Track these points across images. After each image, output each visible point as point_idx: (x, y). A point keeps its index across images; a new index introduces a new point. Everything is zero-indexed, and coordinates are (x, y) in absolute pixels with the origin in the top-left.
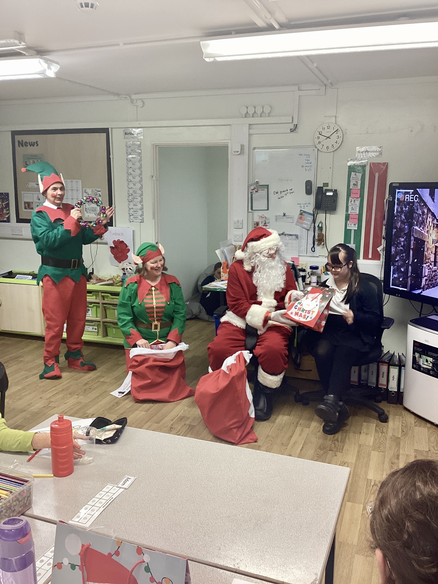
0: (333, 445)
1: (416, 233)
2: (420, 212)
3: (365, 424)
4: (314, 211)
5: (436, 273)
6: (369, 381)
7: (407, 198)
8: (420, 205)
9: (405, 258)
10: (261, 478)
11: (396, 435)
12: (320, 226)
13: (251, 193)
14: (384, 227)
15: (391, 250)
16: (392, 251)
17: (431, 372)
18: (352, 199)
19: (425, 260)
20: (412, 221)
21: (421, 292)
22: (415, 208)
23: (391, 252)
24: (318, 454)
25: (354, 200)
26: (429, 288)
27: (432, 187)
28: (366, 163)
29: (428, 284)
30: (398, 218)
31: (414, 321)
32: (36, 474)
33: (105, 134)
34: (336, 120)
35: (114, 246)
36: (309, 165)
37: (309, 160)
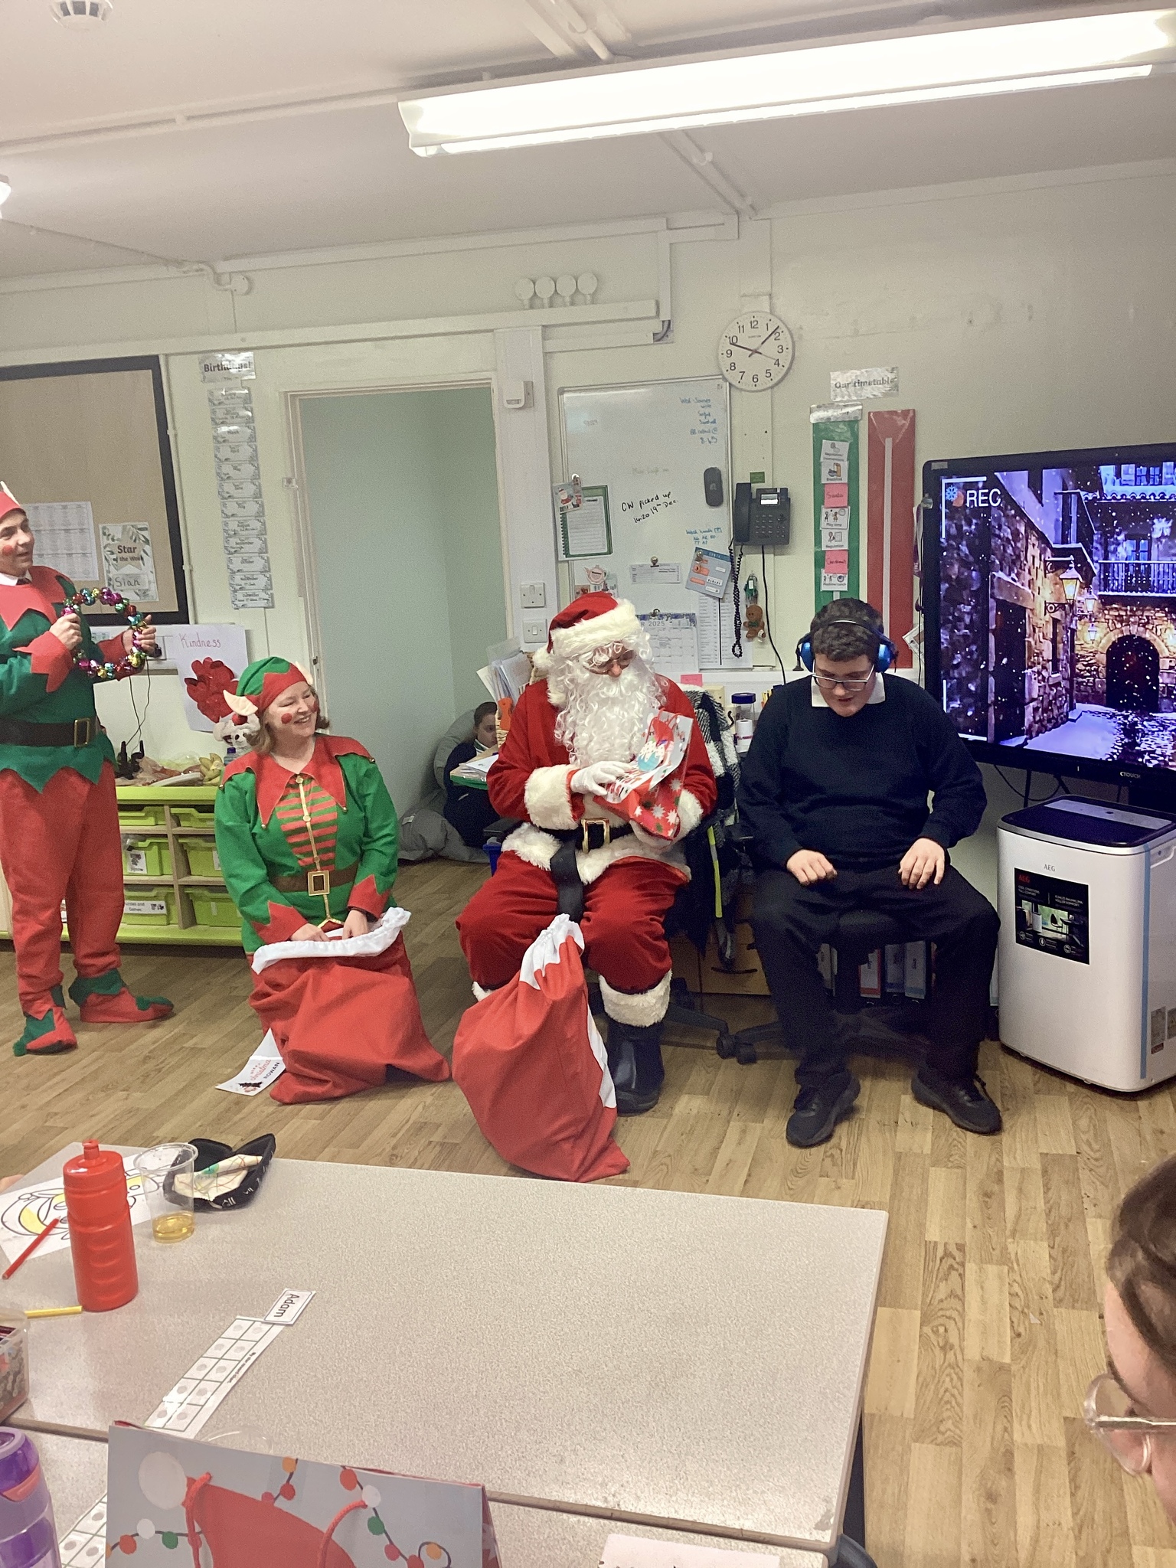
0: (828, 1161)
1: (999, 588)
2: (1007, 533)
4: (732, 547)
5: (1059, 688)
6: (910, 985)
7: (972, 498)
8: (1007, 516)
9: (978, 656)
10: (656, 1259)
12: (751, 587)
13: (562, 509)
14: (917, 580)
15: (939, 638)
16: (942, 640)
17: (1067, 948)
18: (829, 510)
19: (1030, 658)
20: (989, 558)
21: (1025, 743)
22: (993, 523)
23: (939, 643)
24: (790, 1189)
25: (833, 512)
26: (1044, 730)
27: (1035, 465)
28: (858, 414)
29: (1040, 720)
30: (953, 554)
31: (1011, 818)
32: (35, 1308)
33: (150, 371)
34: (771, 304)
35: (195, 677)
36: (711, 426)
37: (709, 415)
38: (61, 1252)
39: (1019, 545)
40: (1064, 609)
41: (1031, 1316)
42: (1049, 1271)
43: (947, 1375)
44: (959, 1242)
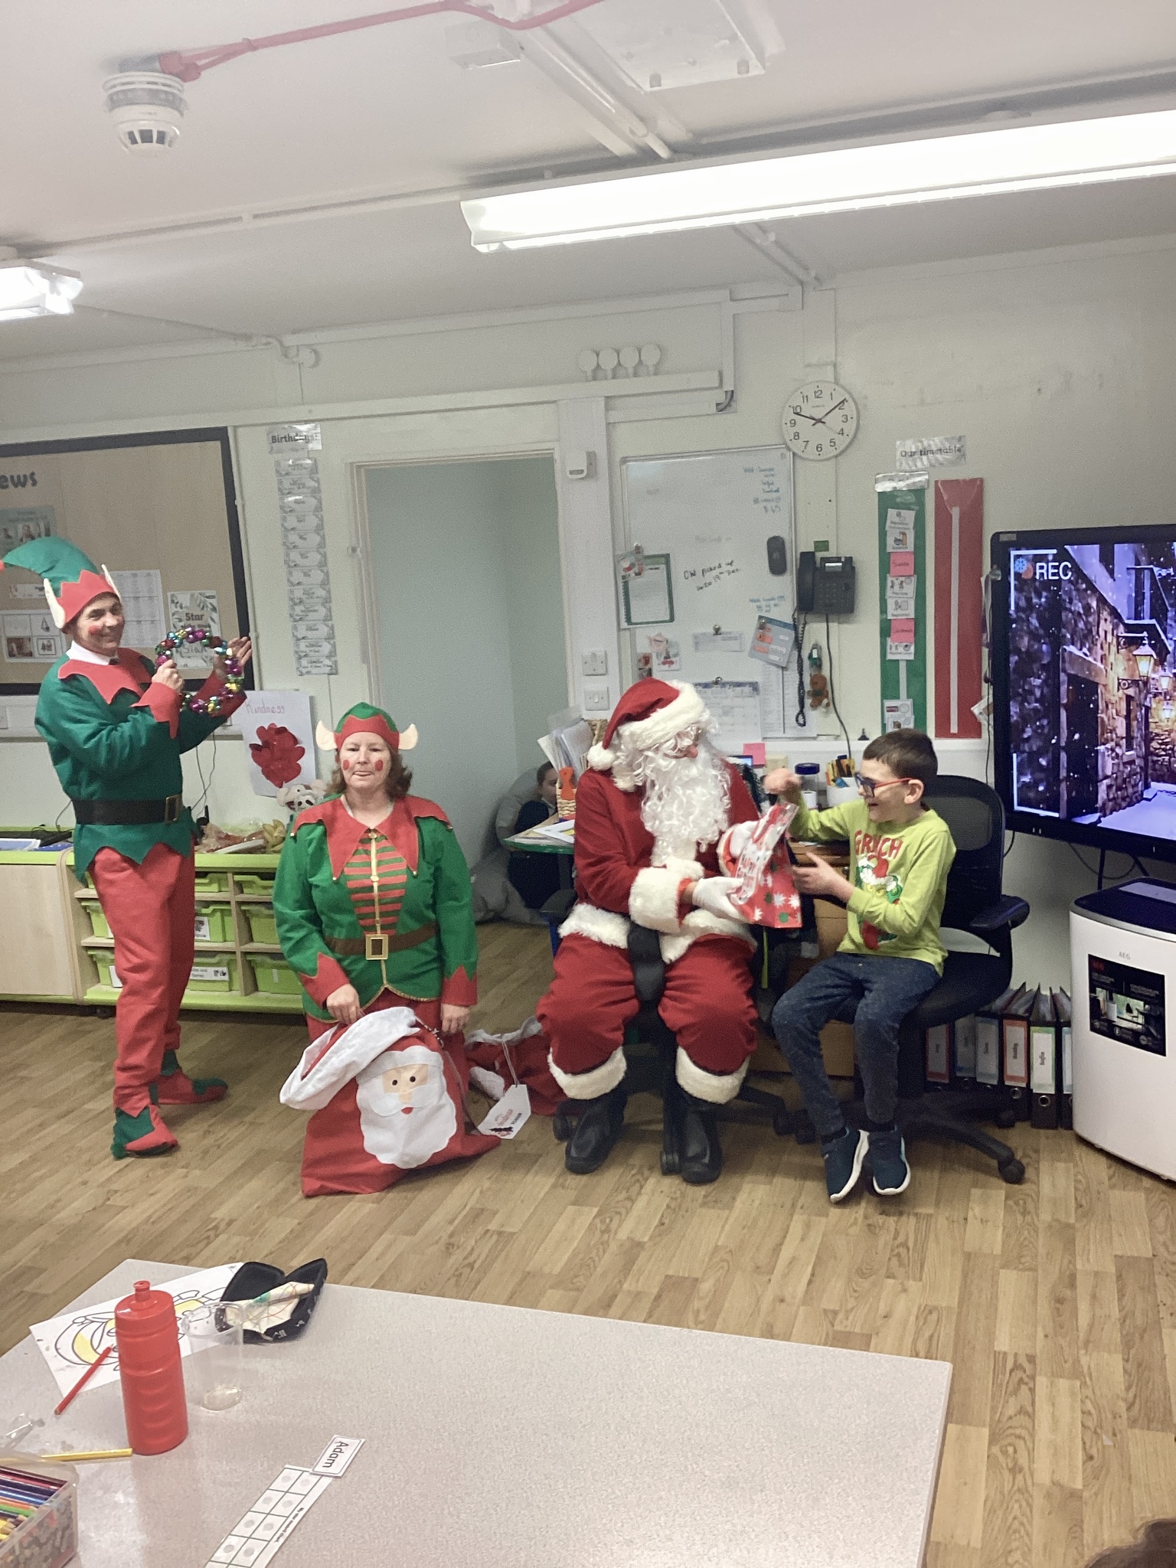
0: (895, 1261)
1: (1072, 663)
2: (1078, 607)
3: (976, 1192)
4: (796, 616)
5: (1133, 766)
6: (980, 1069)
7: (1041, 571)
8: (1077, 590)
9: (1049, 730)
11: (1063, 1218)
12: (815, 655)
13: (624, 577)
14: (985, 651)
15: (1010, 711)
16: (1012, 713)
17: (1143, 1040)
18: (894, 579)
19: (1103, 734)
20: (1059, 631)
21: (1099, 821)
22: (1064, 597)
23: (1009, 716)
24: (855, 1291)
25: (899, 581)
26: (1117, 808)
27: (1106, 539)
28: (924, 485)
29: (1114, 798)
30: (1022, 626)
31: (1084, 902)
33: (218, 443)
34: (835, 372)
35: (260, 743)
36: (775, 495)
37: (772, 484)
38: (114, 1383)
39: (1091, 619)
40: (1138, 685)
41: (1104, 1437)
42: (1123, 1387)
43: (1016, 1501)
44: (1028, 1352)
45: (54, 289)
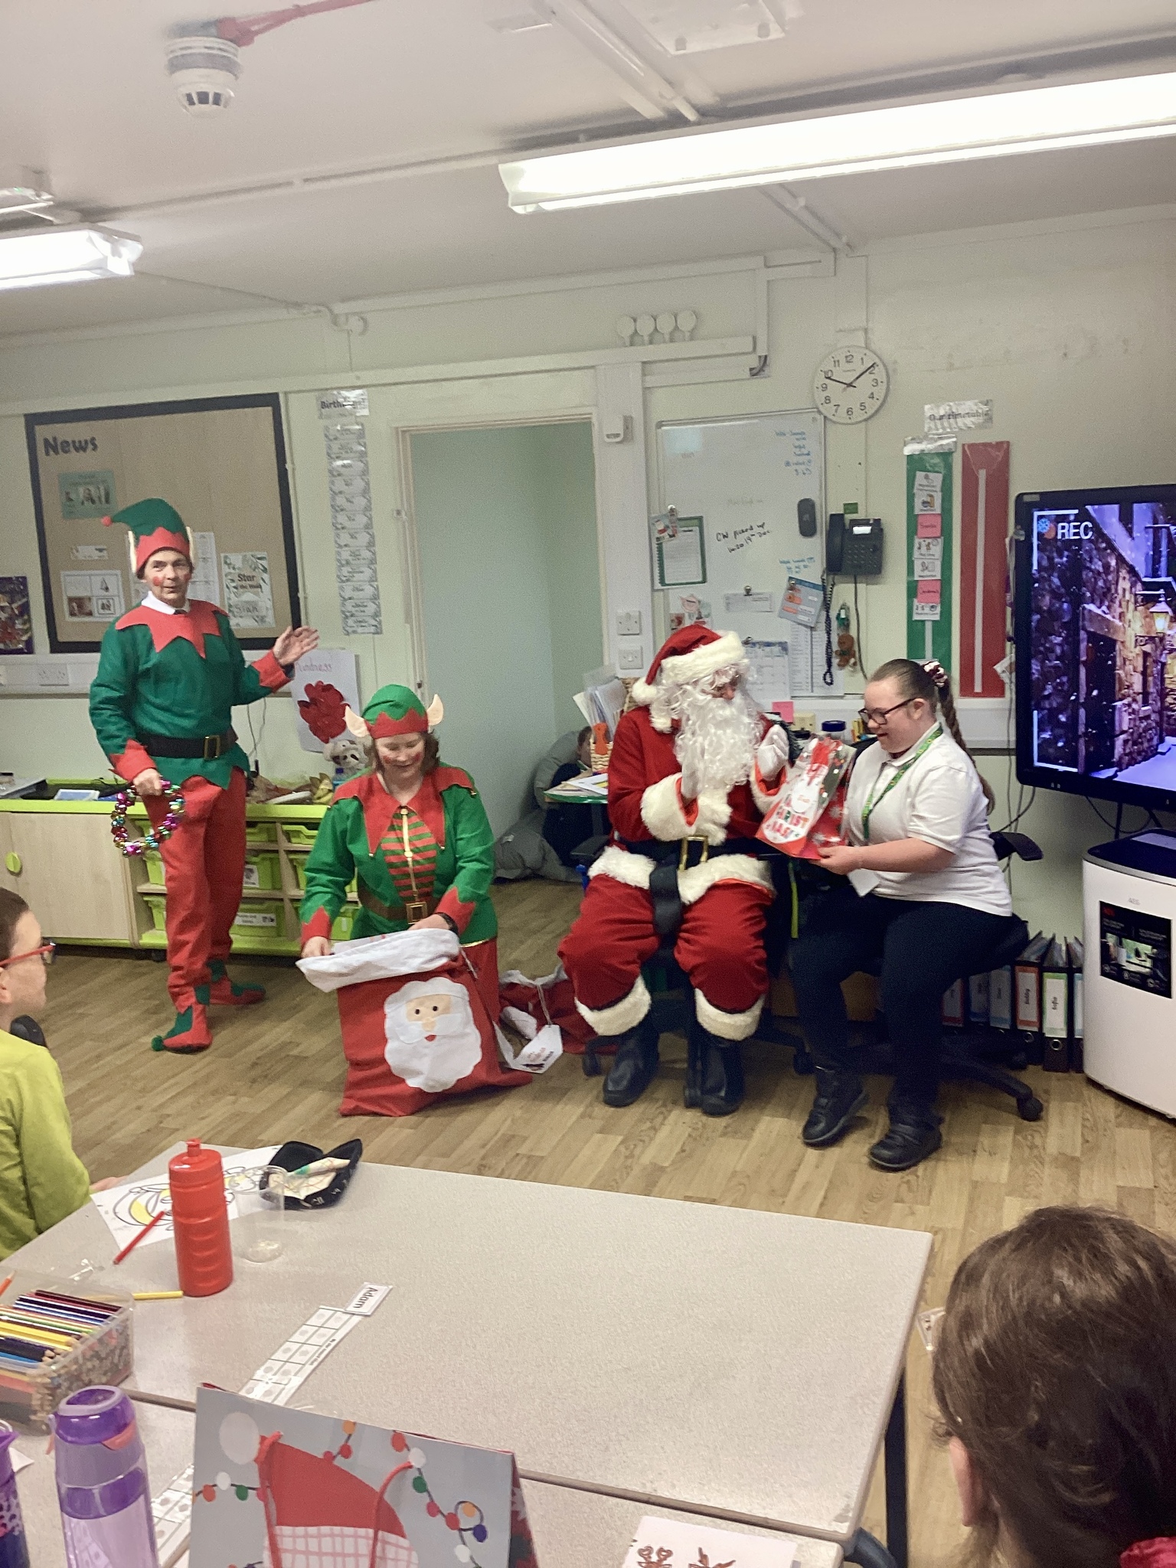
0: (904, 1187)
1: (1091, 621)
2: (1098, 566)
3: (986, 1127)
4: (825, 577)
5: (1149, 721)
6: (993, 1013)
7: (1063, 531)
8: (1098, 549)
9: (1069, 687)
11: (1068, 1151)
12: (843, 616)
13: (658, 539)
14: (1009, 610)
15: (1031, 669)
16: (1033, 671)
17: (1151, 983)
18: (922, 540)
19: (1120, 690)
20: (1080, 590)
21: (1115, 775)
22: (1084, 556)
23: (1030, 674)
25: (926, 543)
26: (1133, 762)
27: (1125, 498)
28: (952, 447)
29: (1130, 753)
30: (1044, 585)
31: (1099, 852)
32: (141, 1291)
33: (270, 408)
34: (867, 339)
35: (307, 700)
36: (805, 458)
37: (804, 447)
38: (166, 1241)
40: (1155, 642)
45: (116, 253)
